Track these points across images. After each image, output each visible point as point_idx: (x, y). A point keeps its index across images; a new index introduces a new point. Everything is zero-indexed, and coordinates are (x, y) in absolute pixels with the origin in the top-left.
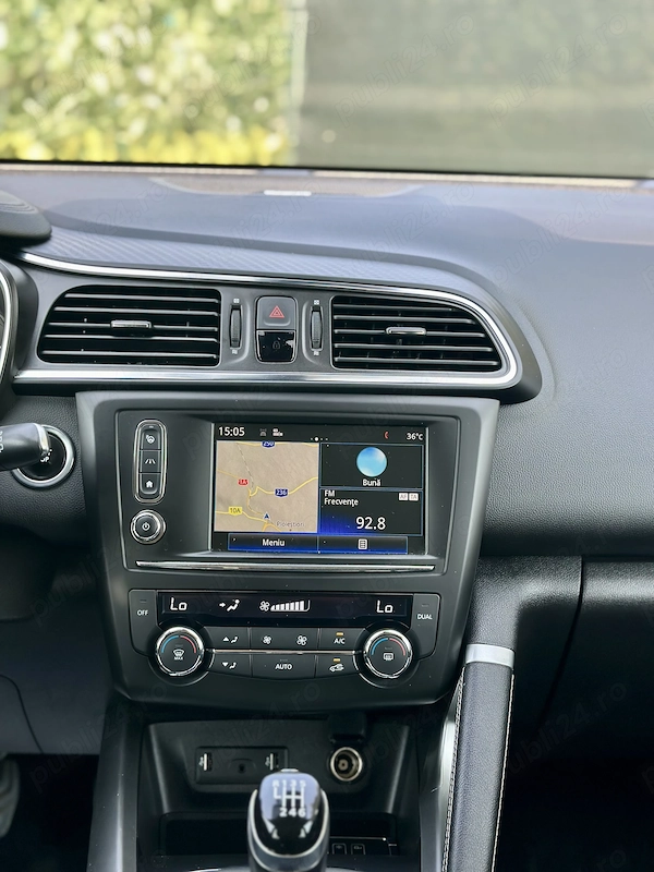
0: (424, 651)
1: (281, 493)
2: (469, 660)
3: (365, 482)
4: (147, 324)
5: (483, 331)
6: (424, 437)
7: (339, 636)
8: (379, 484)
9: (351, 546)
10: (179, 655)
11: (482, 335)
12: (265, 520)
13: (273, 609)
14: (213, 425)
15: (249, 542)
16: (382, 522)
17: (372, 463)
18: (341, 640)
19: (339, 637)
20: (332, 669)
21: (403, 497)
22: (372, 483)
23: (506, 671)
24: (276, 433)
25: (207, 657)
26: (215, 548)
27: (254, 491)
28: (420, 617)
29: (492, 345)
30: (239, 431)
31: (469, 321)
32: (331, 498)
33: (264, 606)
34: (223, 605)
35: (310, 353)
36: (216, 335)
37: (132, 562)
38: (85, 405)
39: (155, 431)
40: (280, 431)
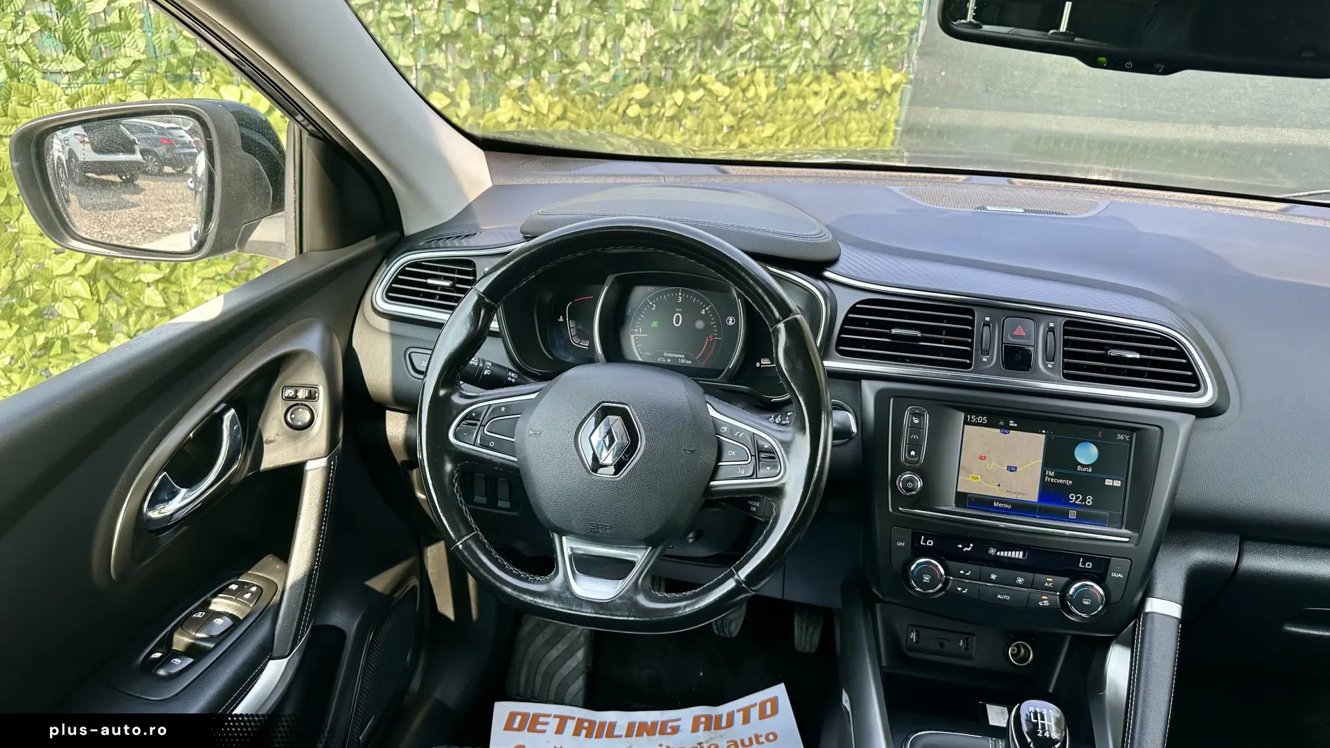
0: (1114, 600)
1: (1012, 469)
2: (1148, 609)
3: (1079, 468)
4: (919, 334)
5: (1186, 357)
6: (1131, 439)
7: (1050, 580)
8: (1090, 470)
9: (1063, 516)
10: (926, 578)
11: (1184, 361)
12: (998, 488)
13: (998, 553)
14: (963, 414)
15: (984, 503)
16: (1089, 499)
17: (1087, 454)
18: (1050, 584)
19: (1049, 582)
20: (1041, 604)
21: (1108, 482)
22: (1085, 469)
23: (1176, 622)
24: (1012, 424)
25: (946, 582)
26: (957, 505)
27: (992, 465)
28: (1114, 575)
29: (1192, 369)
30: (984, 419)
31: (1174, 349)
32: (1051, 477)
33: (992, 551)
34: (960, 546)
35: (1045, 366)
36: (970, 345)
37: (895, 508)
38: (869, 390)
39: (920, 416)
40: (1015, 423)
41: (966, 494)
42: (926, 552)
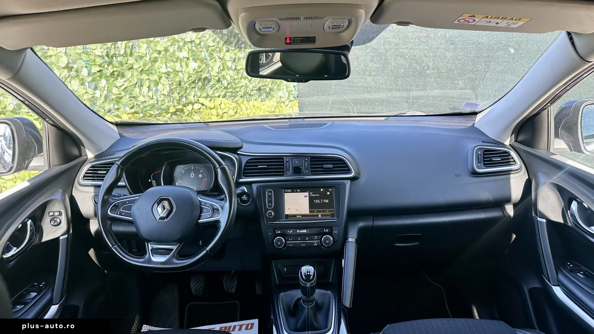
0: (336, 240)
2: (347, 241)
4: (266, 166)
6: (333, 190)
9: (317, 216)
10: (279, 243)
11: (346, 165)
12: (297, 211)
14: (284, 190)
15: (294, 216)
19: (316, 238)
20: (315, 245)
23: (355, 244)
24: (298, 191)
25: (286, 243)
26: (286, 219)
28: (334, 232)
29: (348, 167)
30: (290, 190)
31: (343, 162)
33: (298, 231)
34: (288, 231)
35: (305, 172)
36: (283, 168)
37: (267, 222)
38: (254, 186)
39: (271, 192)
40: (299, 190)
41: (288, 215)
42: (279, 235)
